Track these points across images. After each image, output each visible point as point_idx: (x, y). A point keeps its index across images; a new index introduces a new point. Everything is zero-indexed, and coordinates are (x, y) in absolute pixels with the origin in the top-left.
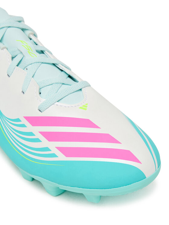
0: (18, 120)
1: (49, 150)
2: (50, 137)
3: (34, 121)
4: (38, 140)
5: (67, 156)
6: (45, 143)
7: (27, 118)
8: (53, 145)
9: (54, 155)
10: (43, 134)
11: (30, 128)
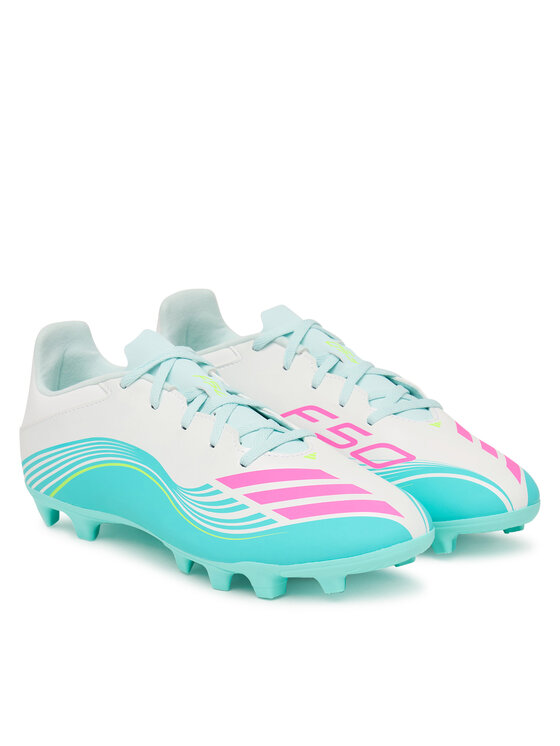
0: (208, 486)
1: (263, 516)
2: (261, 498)
3: (232, 481)
4: (243, 507)
5: (291, 519)
6: (254, 507)
7: (224, 480)
8: (268, 509)
9: (271, 521)
10: (250, 496)
11: (227, 492)
